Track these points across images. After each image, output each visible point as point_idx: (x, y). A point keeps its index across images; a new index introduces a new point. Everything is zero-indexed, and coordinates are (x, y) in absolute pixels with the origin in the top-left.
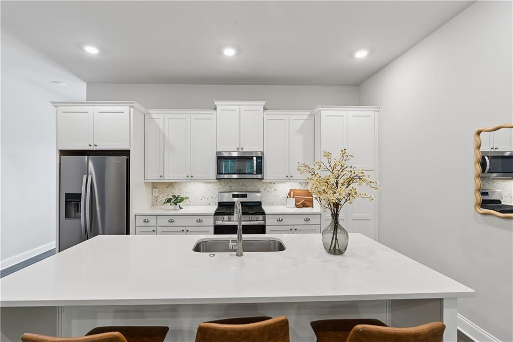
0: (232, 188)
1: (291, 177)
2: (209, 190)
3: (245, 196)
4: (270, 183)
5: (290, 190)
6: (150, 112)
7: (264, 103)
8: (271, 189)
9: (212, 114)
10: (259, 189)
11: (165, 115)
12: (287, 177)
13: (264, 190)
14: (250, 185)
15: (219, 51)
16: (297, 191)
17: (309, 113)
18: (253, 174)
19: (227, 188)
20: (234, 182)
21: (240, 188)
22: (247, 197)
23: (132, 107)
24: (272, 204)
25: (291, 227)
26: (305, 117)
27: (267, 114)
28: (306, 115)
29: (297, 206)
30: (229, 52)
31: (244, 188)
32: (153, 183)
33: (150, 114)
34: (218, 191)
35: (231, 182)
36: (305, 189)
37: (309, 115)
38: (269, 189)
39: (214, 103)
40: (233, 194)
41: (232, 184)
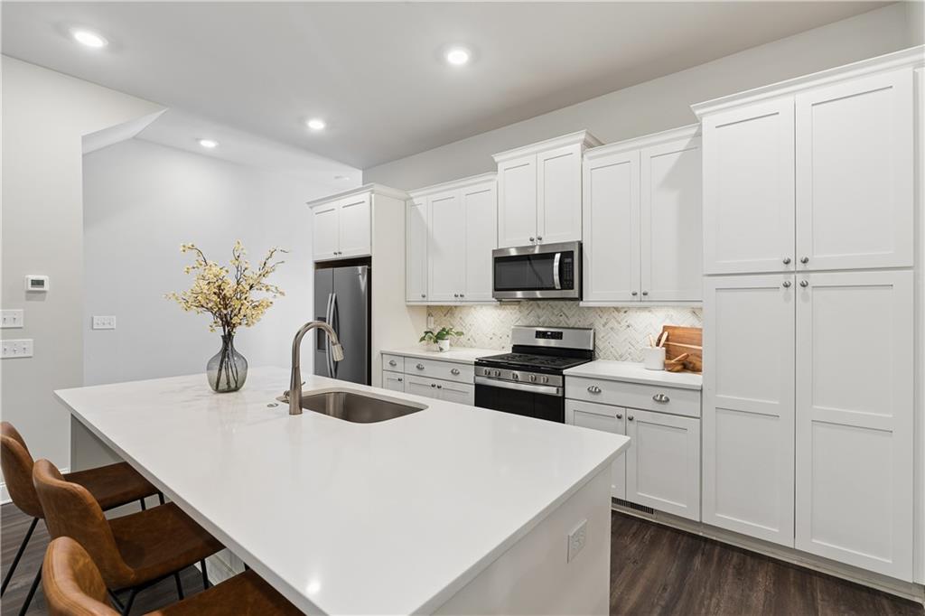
0: (540, 320)
1: (645, 294)
2: (502, 322)
3: (558, 336)
4: (617, 309)
5: (664, 327)
6: (412, 195)
7: (582, 136)
8: (619, 323)
9: (490, 180)
11: (429, 197)
12: (634, 294)
13: (604, 326)
14: (573, 315)
16: (676, 332)
17: (693, 132)
18: (554, 289)
20: (544, 308)
21: (554, 319)
22: (561, 338)
23: (372, 192)
24: (620, 358)
25: (621, 411)
26: (683, 143)
27: (590, 158)
28: (686, 137)
29: (668, 367)
30: (458, 57)
31: (563, 321)
32: (428, 306)
33: (411, 198)
34: (517, 324)
35: (539, 306)
37: (695, 137)
38: (613, 323)
39: (493, 160)
40: (537, 332)
41: (540, 312)
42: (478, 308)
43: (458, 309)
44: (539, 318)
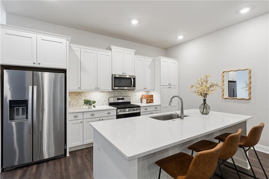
0: (115, 95)
5: (142, 95)
6: (71, 45)
7: (135, 51)
8: (134, 95)
9: (109, 52)
10: (128, 95)
11: (81, 49)
13: (131, 96)
14: (124, 93)
15: (129, 21)
16: (145, 96)
17: (152, 59)
18: (131, 87)
19: (113, 95)
20: (116, 92)
22: (124, 99)
23: (68, 40)
26: (151, 60)
27: (136, 57)
29: (147, 103)
31: (121, 95)
33: (71, 47)
34: (108, 97)
36: (148, 94)
37: (153, 60)
39: (110, 47)
40: (117, 98)
41: (115, 93)
42: (93, 92)
43: (83, 93)
44: (115, 94)
